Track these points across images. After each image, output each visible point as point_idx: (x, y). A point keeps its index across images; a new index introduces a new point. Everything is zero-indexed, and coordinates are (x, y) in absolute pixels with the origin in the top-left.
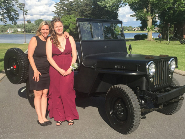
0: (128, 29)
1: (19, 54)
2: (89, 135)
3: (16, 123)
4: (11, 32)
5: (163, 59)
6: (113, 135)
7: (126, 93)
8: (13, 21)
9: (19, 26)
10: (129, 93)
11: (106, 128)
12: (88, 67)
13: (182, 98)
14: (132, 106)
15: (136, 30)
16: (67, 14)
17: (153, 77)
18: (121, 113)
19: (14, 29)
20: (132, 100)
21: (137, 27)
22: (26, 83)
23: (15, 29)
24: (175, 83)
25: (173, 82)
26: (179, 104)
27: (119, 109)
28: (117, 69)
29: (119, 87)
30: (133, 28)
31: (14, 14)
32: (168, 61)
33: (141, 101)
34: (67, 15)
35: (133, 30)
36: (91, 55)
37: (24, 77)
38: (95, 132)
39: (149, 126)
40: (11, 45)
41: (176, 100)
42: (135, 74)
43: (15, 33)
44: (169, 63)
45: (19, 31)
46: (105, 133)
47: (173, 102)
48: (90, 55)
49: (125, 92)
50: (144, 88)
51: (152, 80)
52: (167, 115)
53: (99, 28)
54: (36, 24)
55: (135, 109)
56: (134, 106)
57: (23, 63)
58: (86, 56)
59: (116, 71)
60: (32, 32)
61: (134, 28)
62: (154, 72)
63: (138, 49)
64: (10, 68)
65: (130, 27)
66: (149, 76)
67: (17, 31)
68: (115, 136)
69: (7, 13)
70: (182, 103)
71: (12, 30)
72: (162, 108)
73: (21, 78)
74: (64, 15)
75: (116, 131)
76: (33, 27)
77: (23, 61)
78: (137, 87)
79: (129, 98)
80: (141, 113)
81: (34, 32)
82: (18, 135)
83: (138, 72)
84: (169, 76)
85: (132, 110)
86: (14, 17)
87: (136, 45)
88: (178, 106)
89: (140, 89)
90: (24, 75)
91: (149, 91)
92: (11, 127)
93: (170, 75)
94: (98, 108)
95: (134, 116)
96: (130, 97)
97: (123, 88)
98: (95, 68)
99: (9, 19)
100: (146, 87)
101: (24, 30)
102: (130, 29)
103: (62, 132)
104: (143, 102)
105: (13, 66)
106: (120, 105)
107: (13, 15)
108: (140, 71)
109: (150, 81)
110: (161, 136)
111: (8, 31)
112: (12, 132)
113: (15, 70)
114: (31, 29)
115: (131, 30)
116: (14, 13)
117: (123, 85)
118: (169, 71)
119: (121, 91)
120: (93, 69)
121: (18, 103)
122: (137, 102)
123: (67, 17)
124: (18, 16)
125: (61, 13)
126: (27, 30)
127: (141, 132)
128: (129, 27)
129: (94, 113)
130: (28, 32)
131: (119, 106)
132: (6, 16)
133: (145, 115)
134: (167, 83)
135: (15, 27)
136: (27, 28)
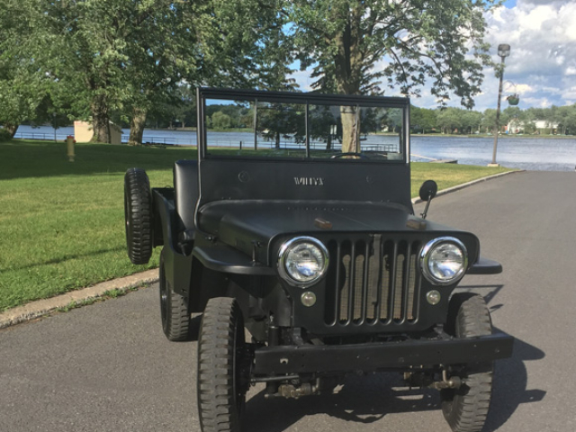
4: (516, 131)
9: (544, 112)
19: (525, 122)
23: (530, 122)
31: (469, 78)
43: (526, 133)
45: (539, 130)
67: (535, 129)
69: (449, 75)
71: (519, 125)
73: (133, 250)
86: (468, 85)
90: (137, 242)
99: (455, 90)
101: (555, 126)
107: (466, 79)
111: (508, 128)
116: (470, 74)
124: (479, 84)
126: (566, 124)
130: (567, 134)
132: (446, 80)
135: (531, 114)
136: (566, 118)
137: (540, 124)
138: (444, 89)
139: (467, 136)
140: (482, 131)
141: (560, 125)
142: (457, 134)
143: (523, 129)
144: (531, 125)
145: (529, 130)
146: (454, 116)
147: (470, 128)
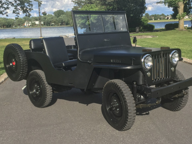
0: (160, 17)
1: (17, 49)
2: (84, 132)
3: (14, 121)
4: (29, 25)
5: (162, 52)
6: (109, 132)
7: (120, 88)
8: (27, 13)
9: (37, 18)
10: (123, 88)
11: (103, 125)
12: (85, 61)
13: (186, 93)
14: (126, 102)
15: (169, 18)
16: (88, 3)
17: (150, 70)
18: (117, 109)
19: (31, 22)
20: (125, 95)
21: (170, 15)
22: (26, 80)
23: (33, 22)
24: (179, 77)
25: (178, 76)
26: (184, 99)
27: (115, 105)
28: (113, 63)
29: (113, 82)
30: (166, 16)
32: (170, 53)
33: (140, 97)
34: (87, 5)
35: (166, 18)
36: (89, 49)
37: (23, 74)
38: (91, 129)
39: (149, 123)
40: (26, 40)
41: (180, 95)
42: (129, 68)
43: (33, 26)
44: (171, 56)
45: (37, 25)
46: (101, 130)
47: (176, 97)
48: (87, 49)
49: (119, 86)
50: (141, 83)
51: (149, 74)
52: (173, 111)
53: (121, 17)
54: (55, 16)
55: (128, 105)
56: (127, 101)
57: (21, 60)
58: (83, 50)
59: (112, 65)
60: (51, 24)
61: (168, 15)
62: (151, 66)
63: (165, 41)
64: (10, 65)
65: (163, 15)
66: (145, 70)
67: (35, 24)
68: (110, 133)
69: (20, 5)
70: (188, 98)
71: (29, 23)
72: (159, 103)
73: (20, 75)
74: (84, 5)
75: (113, 128)
76: (52, 19)
77: (21, 57)
78: (133, 81)
79: (122, 93)
80: (135, 108)
81: (53, 25)
82: (13, 132)
83: (133, 66)
84: (171, 70)
85: (126, 105)
87: (164, 36)
88: (183, 101)
89: (136, 84)
90: (23, 72)
91: (146, 86)
92: (8, 125)
93: (173, 69)
94: (101, 105)
95: (128, 112)
96: (124, 92)
97: (117, 82)
98: (91, 63)
99: (22, 11)
100: (143, 81)
102: (163, 17)
103: (58, 129)
104: (142, 97)
105: (12, 63)
106: (115, 100)
107: (27, 6)
108: (135, 64)
109: (147, 75)
110: (159, 133)
111: (25, 24)
112: (8, 130)
113: (14, 66)
114: (51, 21)
115: (164, 19)
117: (118, 80)
118: (171, 64)
119: (115, 86)
120: (90, 64)
121: (20, 102)
122: (131, 97)
123: (87, 6)
125: (81, 2)
126: (46, 22)
127: (139, 129)
128: (161, 15)
129: (95, 110)
130: (47, 25)
131: (115, 102)
132: (19, 7)
133: (149, 112)
134: (169, 77)
135: (33, 19)
136: (46, 20)
137: (37, 23)
138: (18, 11)
139: (10, 28)
140: (16, 26)
141: (44, 23)
142: (6, 28)
143: (31, 24)
144: (34, 23)
145: (34, 25)
146: (4, 21)
147: (11, 25)
